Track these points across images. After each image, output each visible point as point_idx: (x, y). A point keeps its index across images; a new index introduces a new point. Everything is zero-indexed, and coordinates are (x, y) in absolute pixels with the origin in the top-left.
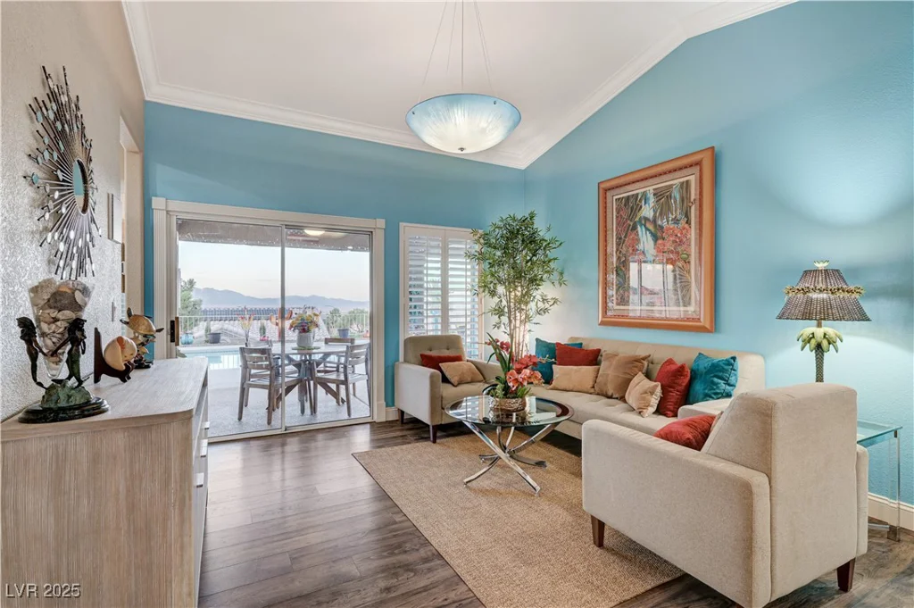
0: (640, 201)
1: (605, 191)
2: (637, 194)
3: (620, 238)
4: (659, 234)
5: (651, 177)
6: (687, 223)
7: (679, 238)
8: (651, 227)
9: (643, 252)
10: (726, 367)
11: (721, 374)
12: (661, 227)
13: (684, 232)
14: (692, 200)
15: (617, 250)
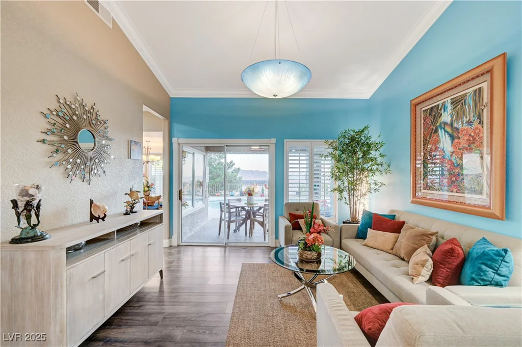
0: (441, 110)
1: (415, 106)
2: (438, 105)
3: (426, 140)
4: (455, 135)
5: (449, 90)
6: (480, 123)
7: (473, 137)
8: (448, 129)
9: (443, 149)
10: (496, 258)
11: (489, 263)
12: (457, 129)
13: (477, 131)
14: (484, 104)
15: (424, 148)
